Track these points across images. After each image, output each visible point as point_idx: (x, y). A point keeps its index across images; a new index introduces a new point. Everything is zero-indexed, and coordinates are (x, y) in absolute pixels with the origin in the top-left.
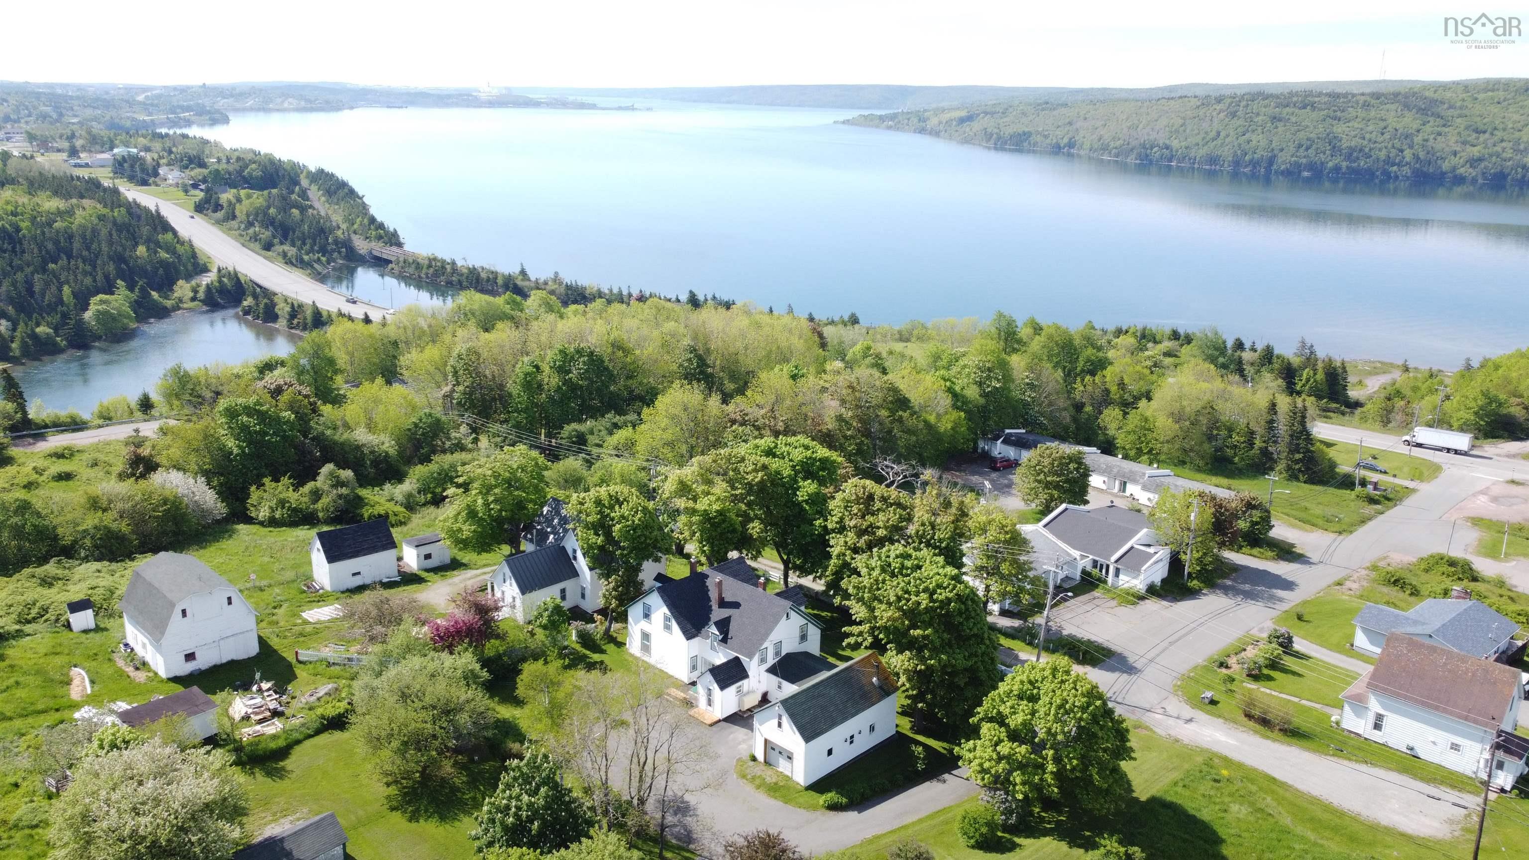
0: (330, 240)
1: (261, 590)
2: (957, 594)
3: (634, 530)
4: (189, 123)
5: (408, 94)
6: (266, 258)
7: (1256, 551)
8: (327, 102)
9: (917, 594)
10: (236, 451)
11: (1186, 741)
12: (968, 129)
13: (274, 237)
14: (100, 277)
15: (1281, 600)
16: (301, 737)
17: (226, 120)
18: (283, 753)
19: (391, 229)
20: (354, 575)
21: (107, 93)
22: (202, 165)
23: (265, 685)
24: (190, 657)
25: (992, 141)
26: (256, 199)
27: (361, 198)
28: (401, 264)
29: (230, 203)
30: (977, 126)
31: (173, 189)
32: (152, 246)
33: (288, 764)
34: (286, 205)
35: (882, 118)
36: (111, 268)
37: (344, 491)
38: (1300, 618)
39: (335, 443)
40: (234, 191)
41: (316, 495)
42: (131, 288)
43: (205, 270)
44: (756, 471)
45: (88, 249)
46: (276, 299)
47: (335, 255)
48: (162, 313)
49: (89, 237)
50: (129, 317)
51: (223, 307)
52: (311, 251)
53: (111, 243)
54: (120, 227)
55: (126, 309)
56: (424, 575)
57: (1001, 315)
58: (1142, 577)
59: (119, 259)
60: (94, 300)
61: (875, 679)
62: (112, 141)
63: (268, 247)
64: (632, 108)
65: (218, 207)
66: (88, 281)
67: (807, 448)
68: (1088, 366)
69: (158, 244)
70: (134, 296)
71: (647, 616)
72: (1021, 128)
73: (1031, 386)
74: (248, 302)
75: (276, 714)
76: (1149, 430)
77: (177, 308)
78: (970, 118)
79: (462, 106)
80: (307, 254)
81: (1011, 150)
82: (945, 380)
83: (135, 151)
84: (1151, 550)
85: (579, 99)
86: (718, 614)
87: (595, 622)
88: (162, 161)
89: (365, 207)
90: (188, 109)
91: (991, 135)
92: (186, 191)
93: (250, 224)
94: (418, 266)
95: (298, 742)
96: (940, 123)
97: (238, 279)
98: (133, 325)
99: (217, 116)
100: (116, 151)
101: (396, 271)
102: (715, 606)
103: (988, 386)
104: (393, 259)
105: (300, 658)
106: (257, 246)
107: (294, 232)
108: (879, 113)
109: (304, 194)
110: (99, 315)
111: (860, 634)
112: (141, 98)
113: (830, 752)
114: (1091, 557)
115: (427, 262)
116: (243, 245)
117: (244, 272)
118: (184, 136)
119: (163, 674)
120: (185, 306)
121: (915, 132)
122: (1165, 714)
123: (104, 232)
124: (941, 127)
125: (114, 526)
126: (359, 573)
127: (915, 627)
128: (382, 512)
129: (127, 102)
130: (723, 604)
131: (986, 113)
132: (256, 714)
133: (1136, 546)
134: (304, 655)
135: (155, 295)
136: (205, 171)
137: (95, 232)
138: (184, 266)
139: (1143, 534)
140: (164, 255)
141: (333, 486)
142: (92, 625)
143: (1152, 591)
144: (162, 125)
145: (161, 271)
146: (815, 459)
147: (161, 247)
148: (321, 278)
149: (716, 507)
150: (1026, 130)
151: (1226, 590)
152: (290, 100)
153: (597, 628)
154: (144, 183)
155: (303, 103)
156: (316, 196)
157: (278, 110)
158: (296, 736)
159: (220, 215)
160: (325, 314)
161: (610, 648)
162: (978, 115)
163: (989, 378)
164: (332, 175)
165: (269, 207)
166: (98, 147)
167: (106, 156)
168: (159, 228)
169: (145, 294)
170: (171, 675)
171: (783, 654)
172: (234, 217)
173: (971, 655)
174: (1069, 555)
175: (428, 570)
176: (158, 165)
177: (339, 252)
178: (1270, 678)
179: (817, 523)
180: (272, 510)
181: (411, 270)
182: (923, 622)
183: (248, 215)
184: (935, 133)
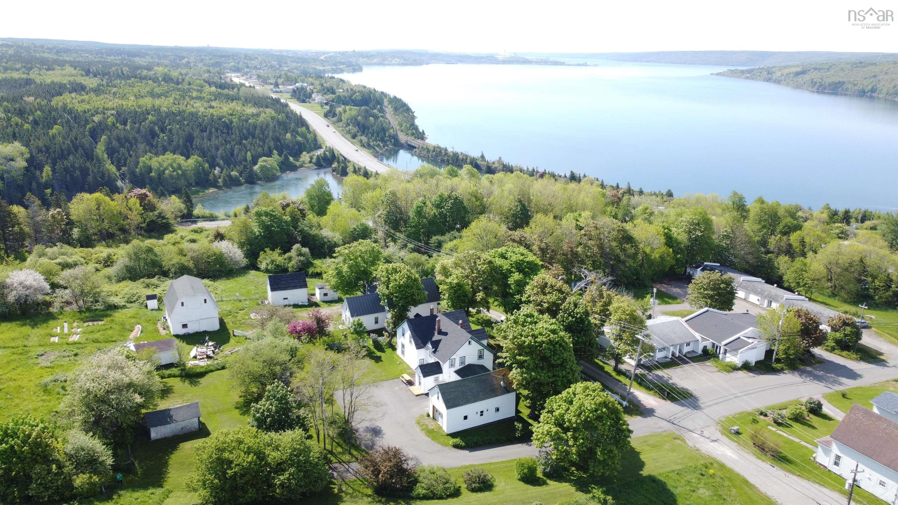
0: (387, 135)
1: (240, 301)
2: (549, 340)
3: (400, 287)
4: (342, 71)
5: (460, 56)
6: (352, 143)
7: (845, 353)
8: (415, 60)
9: (527, 337)
10: (257, 233)
11: (704, 451)
12: (800, 79)
13: (358, 132)
14: (266, 148)
15: (840, 384)
16: (214, 369)
17: (361, 70)
18: (202, 374)
19: (421, 131)
20: (285, 299)
21: (307, 55)
22: (333, 92)
23: (211, 343)
24: (185, 326)
25: (816, 87)
26: (351, 111)
27: (413, 113)
28: (420, 149)
29: (340, 113)
30: (807, 77)
31: (316, 105)
32: (294, 133)
33: (202, 380)
34: (368, 114)
35: (742, 72)
36: (272, 144)
37: (302, 258)
38: (844, 396)
39: (310, 235)
40: (343, 106)
41: (290, 259)
42: (280, 155)
43: (320, 147)
44: (484, 264)
45: (263, 134)
46: (348, 164)
47: (388, 143)
48: (294, 168)
49: (264, 128)
50: (276, 170)
51: (325, 167)
52: (376, 140)
53: (274, 131)
54: (280, 123)
55: (275, 165)
56: (321, 303)
57: (735, 194)
58: (739, 356)
59: (277, 139)
60: (261, 160)
61: (502, 383)
62: (296, 80)
63: (354, 137)
64: (585, 65)
65: (334, 115)
66: (260, 150)
67: (522, 255)
68: (786, 229)
69: (297, 133)
70: (281, 159)
71: (403, 335)
72: (837, 79)
73: (727, 237)
74: (335, 165)
75: (208, 357)
76: (806, 271)
77: (301, 166)
78: (803, 72)
79: (488, 63)
80: (373, 141)
81: (828, 93)
82: (665, 229)
83: (306, 85)
84: (750, 341)
85: (556, 59)
86: (436, 337)
87: (383, 336)
88: (315, 90)
89: (413, 118)
90: (343, 63)
91: (816, 83)
92: (322, 106)
93: (348, 125)
94: (428, 151)
95: (212, 371)
96: (782, 75)
97: (333, 153)
98: (279, 174)
99: (356, 67)
100: (297, 85)
101: (417, 153)
102: (436, 334)
103: (694, 234)
104: (417, 146)
105: (235, 334)
106: (349, 136)
107: (368, 130)
108: (742, 68)
109: (382, 110)
110: (262, 168)
111: (506, 358)
112: (322, 58)
113: (466, 418)
114: (711, 341)
115: (433, 149)
116: (343, 135)
117: (338, 149)
118: (332, 78)
119: (172, 333)
120: (306, 165)
121: (764, 80)
122: (702, 435)
123: (272, 125)
124: (783, 78)
125: (186, 264)
126: (287, 299)
127: (520, 355)
128: (319, 271)
129: (314, 60)
130: (440, 333)
131: (815, 69)
132: (200, 355)
133: (742, 337)
134: (237, 332)
135: (291, 159)
136: (334, 96)
137: (268, 125)
138: (310, 145)
139: (749, 330)
140: (299, 139)
141: (298, 255)
142: (157, 307)
143: (746, 367)
144: (329, 72)
145: (297, 147)
146: (524, 262)
147: (299, 135)
148: (376, 155)
149: (456, 281)
150: (842, 80)
151: (802, 373)
152: (396, 59)
153: (383, 340)
154: (304, 101)
155: (402, 61)
156: (389, 110)
157: (389, 65)
158: (211, 368)
159: (335, 119)
160: (370, 173)
161: (389, 351)
162: (809, 70)
163: (695, 229)
164: (401, 100)
165: (358, 116)
166: (289, 83)
167: (291, 87)
168: (300, 125)
169: (287, 159)
170: (175, 334)
171: (466, 364)
172: (341, 120)
173: (554, 376)
174: (694, 337)
175: (324, 302)
176: (313, 92)
177: (391, 141)
178: (788, 426)
179: (516, 297)
180: (268, 265)
181: (424, 153)
182: (526, 353)
183: (348, 120)
184: (778, 82)
